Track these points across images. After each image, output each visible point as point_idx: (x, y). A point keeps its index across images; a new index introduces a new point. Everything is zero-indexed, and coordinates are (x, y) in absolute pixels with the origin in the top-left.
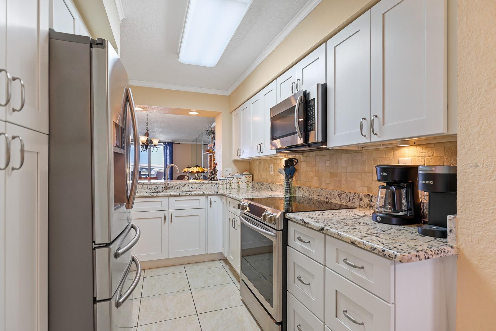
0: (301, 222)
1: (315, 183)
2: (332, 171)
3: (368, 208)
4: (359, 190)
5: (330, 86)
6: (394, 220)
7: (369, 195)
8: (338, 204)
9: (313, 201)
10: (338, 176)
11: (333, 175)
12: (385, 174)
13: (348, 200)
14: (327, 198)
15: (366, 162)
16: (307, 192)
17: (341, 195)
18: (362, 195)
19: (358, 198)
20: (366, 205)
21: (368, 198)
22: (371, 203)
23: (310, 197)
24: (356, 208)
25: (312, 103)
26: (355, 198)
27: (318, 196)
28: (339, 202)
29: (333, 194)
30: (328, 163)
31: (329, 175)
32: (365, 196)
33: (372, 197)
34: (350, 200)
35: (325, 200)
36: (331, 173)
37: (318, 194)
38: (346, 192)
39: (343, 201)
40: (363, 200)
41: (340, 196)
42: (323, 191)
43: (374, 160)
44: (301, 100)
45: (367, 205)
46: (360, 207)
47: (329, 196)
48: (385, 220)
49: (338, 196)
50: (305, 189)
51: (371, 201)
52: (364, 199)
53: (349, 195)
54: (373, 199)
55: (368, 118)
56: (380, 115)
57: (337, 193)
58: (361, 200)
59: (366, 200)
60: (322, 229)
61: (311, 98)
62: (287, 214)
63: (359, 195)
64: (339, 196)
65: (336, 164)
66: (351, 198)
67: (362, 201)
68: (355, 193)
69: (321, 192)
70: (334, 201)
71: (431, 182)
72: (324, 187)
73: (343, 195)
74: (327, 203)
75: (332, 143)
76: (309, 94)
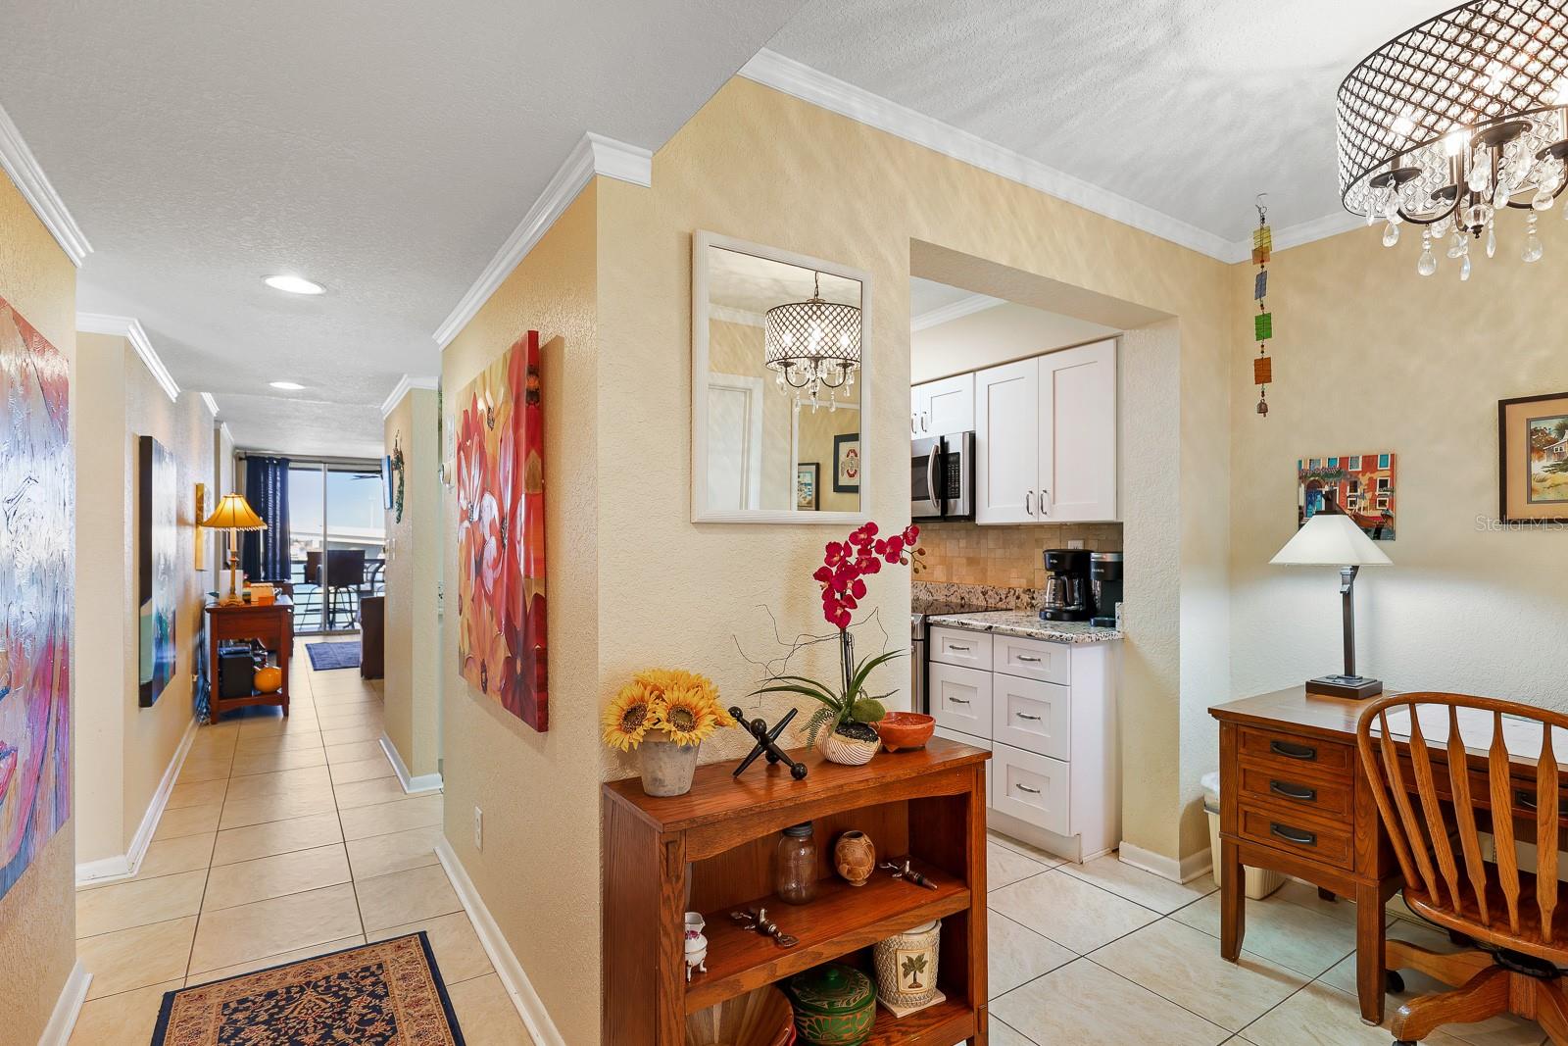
0: (956, 624)
2: (971, 556)
3: (1028, 608)
4: (1014, 583)
5: (980, 438)
6: (1065, 616)
7: (1030, 590)
10: (981, 563)
11: (972, 561)
12: (1055, 561)
13: (998, 598)
14: (962, 598)
18: (1019, 591)
19: (1014, 594)
20: (1025, 604)
24: (1011, 610)
25: (951, 459)
26: (1009, 595)
28: (983, 602)
29: (972, 593)
30: (963, 543)
31: (965, 561)
32: (1024, 592)
33: (1034, 592)
34: (1001, 600)
35: (959, 601)
36: (968, 559)
37: (946, 593)
38: (994, 588)
39: (990, 601)
41: (984, 593)
42: (955, 588)
43: (1036, 540)
44: (937, 451)
45: (1028, 604)
46: (1017, 608)
47: (967, 595)
48: (1056, 616)
49: (981, 595)
50: (919, 585)
51: (1033, 598)
52: (1022, 596)
53: (1000, 592)
54: (1035, 595)
55: (1035, 492)
56: (1050, 491)
57: (980, 589)
58: (1018, 598)
59: (1026, 598)
60: (990, 627)
61: (951, 451)
62: (931, 617)
63: (1015, 591)
65: (977, 545)
66: (1003, 597)
67: (1020, 600)
68: (1009, 589)
69: (952, 591)
70: (975, 602)
71: (1102, 571)
72: (955, 580)
73: (990, 593)
74: (963, 606)
75: (984, 517)
76: (947, 443)
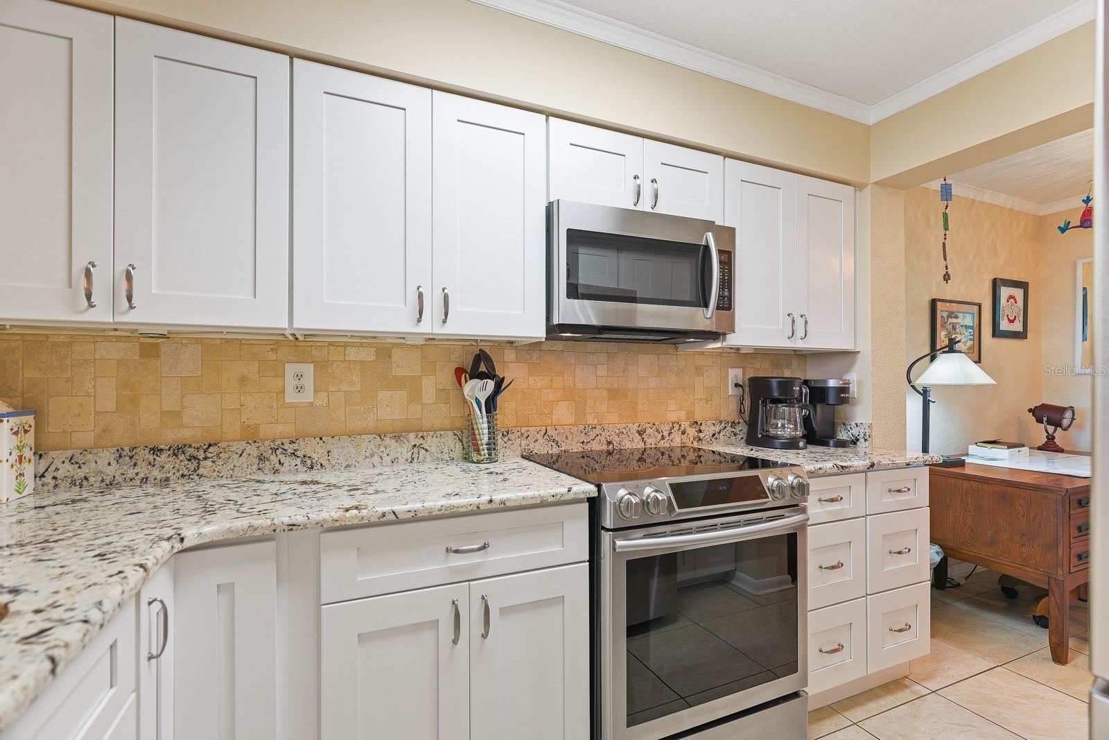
0: (835, 470)
1: (563, 414)
2: (615, 386)
4: (673, 417)
7: (696, 423)
8: (638, 450)
9: (563, 457)
10: (630, 395)
11: (614, 394)
13: (659, 436)
14: (609, 443)
15: (684, 370)
16: (541, 441)
17: (645, 432)
19: (679, 430)
20: (692, 439)
21: (695, 428)
22: (700, 434)
23: (555, 450)
26: (673, 431)
27: (583, 443)
28: (641, 445)
29: (625, 432)
30: (602, 370)
31: (605, 394)
33: (701, 424)
34: (663, 438)
35: (605, 447)
36: (609, 390)
37: (583, 438)
38: (654, 425)
39: (648, 441)
40: (688, 432)
41: (640, 433)
42: (598, 431)
43: (696, 368)
47: (616, 438)
49: (637, 435)
53: (662, 428)
54: (702, 428)
58: (683, 433)
60: (872, 465)
63: (680, 426)
64: (640, 435)
65: (624, 372)
66: (666, 434)
67: (686, 435)
68: (673, 423)
69: (592, 434)
70: (628, 445)
73: (649, 431)
74: (610, 453)
